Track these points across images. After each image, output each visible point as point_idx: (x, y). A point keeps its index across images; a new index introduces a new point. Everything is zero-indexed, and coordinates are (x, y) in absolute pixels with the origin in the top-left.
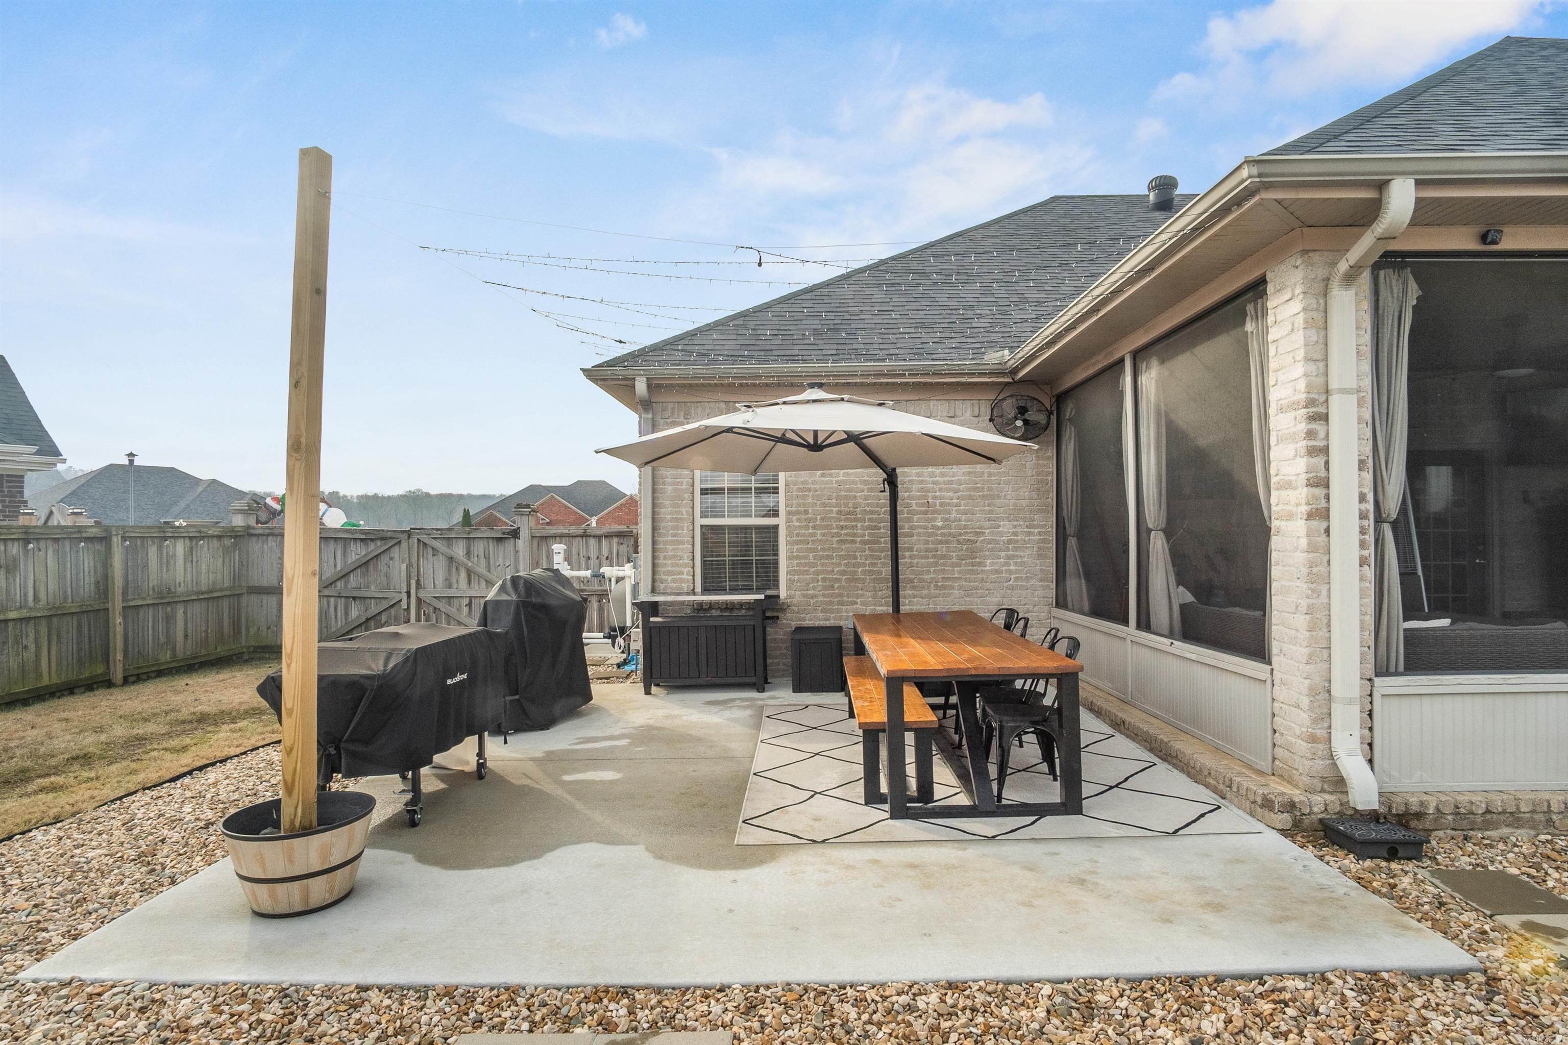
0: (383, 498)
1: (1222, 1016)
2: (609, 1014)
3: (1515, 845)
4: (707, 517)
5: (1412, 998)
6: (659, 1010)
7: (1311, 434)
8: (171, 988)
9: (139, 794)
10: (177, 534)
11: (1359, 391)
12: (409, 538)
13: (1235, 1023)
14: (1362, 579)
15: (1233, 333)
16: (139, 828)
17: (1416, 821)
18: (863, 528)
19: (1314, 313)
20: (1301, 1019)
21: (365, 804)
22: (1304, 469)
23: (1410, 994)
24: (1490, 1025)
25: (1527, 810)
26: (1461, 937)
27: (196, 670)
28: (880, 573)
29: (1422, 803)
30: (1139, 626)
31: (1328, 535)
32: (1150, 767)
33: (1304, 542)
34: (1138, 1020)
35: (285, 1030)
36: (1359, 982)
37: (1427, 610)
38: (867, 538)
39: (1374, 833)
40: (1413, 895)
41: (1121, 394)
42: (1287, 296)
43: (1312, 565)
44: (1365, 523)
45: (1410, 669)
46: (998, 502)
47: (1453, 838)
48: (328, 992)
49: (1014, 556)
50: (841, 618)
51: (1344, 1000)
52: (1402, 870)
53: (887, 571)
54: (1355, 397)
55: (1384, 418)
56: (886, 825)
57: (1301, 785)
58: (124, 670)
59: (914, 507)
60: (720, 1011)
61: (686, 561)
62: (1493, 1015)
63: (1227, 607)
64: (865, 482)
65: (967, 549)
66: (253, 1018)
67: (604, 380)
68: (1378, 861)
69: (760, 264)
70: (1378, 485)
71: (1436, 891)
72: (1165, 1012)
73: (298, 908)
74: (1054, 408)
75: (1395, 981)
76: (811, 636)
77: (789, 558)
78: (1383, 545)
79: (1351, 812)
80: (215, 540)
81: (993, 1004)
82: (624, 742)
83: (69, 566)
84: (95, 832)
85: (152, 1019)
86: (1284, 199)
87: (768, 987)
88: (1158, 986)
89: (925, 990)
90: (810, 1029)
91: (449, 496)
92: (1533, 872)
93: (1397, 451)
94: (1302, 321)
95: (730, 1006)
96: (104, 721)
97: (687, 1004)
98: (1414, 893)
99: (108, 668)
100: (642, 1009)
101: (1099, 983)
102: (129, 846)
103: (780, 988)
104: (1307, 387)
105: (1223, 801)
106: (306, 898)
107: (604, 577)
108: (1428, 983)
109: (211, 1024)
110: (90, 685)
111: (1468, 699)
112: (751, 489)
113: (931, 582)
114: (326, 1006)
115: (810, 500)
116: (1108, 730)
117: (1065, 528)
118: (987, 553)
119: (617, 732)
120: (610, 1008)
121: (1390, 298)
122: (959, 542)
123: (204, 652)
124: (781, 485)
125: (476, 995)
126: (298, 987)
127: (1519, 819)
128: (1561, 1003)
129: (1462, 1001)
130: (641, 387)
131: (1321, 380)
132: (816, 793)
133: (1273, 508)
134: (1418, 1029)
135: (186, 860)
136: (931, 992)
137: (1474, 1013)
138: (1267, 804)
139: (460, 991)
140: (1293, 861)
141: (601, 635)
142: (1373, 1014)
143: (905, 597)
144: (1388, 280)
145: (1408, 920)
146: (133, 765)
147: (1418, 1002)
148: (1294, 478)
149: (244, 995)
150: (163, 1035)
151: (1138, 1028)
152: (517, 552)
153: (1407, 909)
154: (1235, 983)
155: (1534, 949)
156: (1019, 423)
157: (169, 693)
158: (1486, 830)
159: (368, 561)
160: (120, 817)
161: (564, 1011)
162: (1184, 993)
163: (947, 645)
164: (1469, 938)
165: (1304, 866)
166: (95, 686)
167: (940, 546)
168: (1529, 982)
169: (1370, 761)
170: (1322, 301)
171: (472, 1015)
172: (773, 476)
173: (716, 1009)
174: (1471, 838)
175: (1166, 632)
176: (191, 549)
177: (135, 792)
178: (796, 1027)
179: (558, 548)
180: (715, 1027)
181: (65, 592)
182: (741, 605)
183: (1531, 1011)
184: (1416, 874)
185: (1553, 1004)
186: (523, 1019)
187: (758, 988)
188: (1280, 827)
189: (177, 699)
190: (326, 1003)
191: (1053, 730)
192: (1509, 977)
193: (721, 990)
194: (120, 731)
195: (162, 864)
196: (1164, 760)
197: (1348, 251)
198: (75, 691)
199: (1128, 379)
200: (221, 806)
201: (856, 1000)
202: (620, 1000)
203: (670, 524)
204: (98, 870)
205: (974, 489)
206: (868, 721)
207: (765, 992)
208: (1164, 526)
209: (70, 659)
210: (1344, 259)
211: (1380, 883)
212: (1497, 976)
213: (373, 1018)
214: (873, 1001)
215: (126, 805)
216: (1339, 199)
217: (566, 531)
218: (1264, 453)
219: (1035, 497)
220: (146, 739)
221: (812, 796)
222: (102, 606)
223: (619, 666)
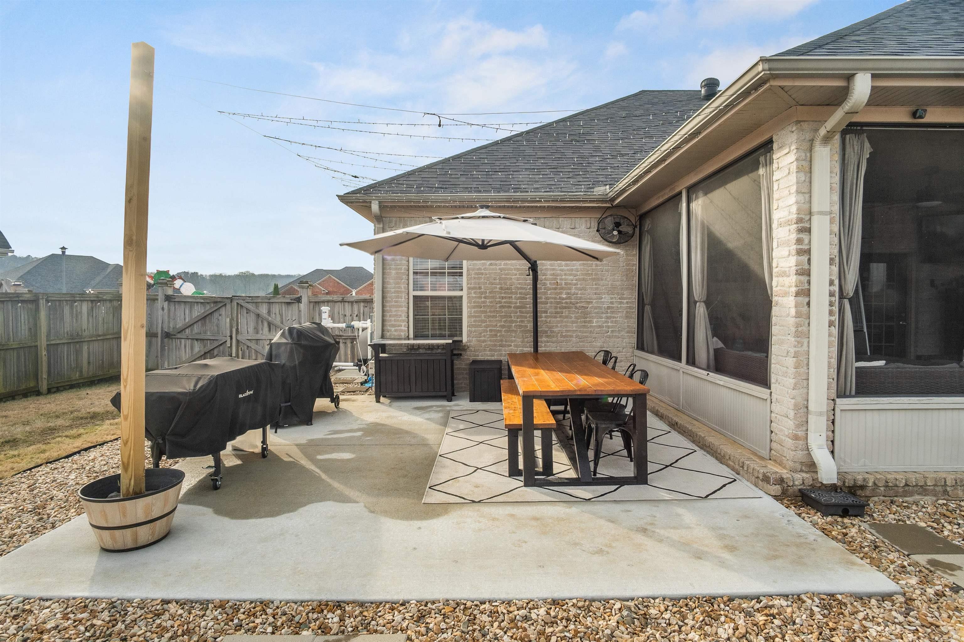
0: (225, 276)
1: (732, 625)
2: (327, 621)
3: (923, 507)
4: (417, 290)
5: (857, 612)
6: (360, 618)
7: (799, 241)
8: (38, 601)
9: (43, 467)
10: (83, 297)
11: (831, 213)
12: (231, 302)
13: (740, 630)
14: (830, 335)
15: (750, 175)
16: (38, 489)
17: (860, 491)
18: (516, 298)
19: (804, 162)
20: (784, 628)
21: (179, 476)
22: (794, 264)
23: (856, 610)
24: (907, 632)
25: (931, 484)
26: (889, 570)
27: (95, 385)
28: (526, 327)
29: (864, 480)
30: (688, 363)
31: (809, 307)
32: (692, 453)
33: (793, 311)
34: (677, 627)
35: (108, 632)
36: (822, 601)
37: (869, 354)
38: (518, 304)
39: (835, 499)
40: (858, 541)
41: (680, 215)
42: (786, 151)
43: (798, 325)
44: (833, 299)
45: (859, 393)
46: (601, 283)
47: (883, 502)
48: (142, 604)
49: (611, 317)
50: (501, 355)
51: (812, 614)
52: (851, 523)
53: (530, 326)
54: (828, 217)
55: (847, 231)
56: (521, 491)
57: (787, 467)
58: (48, 385)
59: (548, 285)
60: (400, 620)
61: (404, 318)
62: (909, 625)
63: (743, 351)
64: (518, 270)
65: (582, 312)
66: (89, 623)
67: (352, 202)
68: (836, 517)
69: (440, 125)
70: (842, 275)
71: (873, 538)
72: (694, 622)
73: (130, 545)
74: (638, 223)
75: (846, 601)
76: (481, 367)
77: (469, 317)
78: (844, 313)
79: (819, 485)
80: (108, 302)
81: (581, 615)
82: (359, 434)
83: (11, 318)
84: (9, 492)
85: (21, 624)
86: (785, 86)
87: (433, 603)
88: (691, 603)
89: (537, 605)
90: (459, 633)
91: (267, 276)
92: (935, 525)
93: (854, 252)
94: (795, 167)
95: (407, 615)
96: (29, 418)
97: (379, 614)
98: (859, 540)
99: (38, 383)
100: (349, 617)
101: (652, 601)
102: (29, 502)
103: (442, 603)
104: (797, 210)
105: (738, 476)
106: (135, 540)
107: (354, 328)
108: (867, 602)
109: (60, 627)
110: (26, 394)
111: (896, 413)
112: (445, 273)
113: (558, 333)
114: (139, 614)
115: (482, 280)
116: (667, 428)
117: (643, 299)
118: (594, 315)
119: (355, 426)
120: (328, 617)
121: (852, 153)
122: (576, 308)
123: (100, 373)
124: (465, 271)
125: (240, 607)
126: (122, 601)
127: (926, 490)
128: (954, 617)
129: (890, 615)
130: (375, 207)
131: (807, 206)
132: (478, 468)
133: (774, 289)
134: (860, 635)
135: (64, 512)
136: (541, 607)
137: (897, 623)
138: (766, 479)
139: (230, 604)
140: (781, 517)
141: (352, 364)
142: (831, 624)
143: (542, 342)
144: (851, 141)
145: (855, 558)
146: (43, 447)
147: (861, 616)
148: (787, 269)
149: (86, 606)
150: (26, 635)
151: (676, 634)
152: (300, 311)
153: (854, 550)
154: (742, 601)
155: (936, 579)
156: (615, 233)
157: (75, 400)
158: (905, 497)
159: (205, 316)
160: (28, 482)
161: (297, 619)
162: (707, 608)
163: (564, 374)
164: (894, 571)
165: (788, 521)
166: (29, 395)
167: (564, 310)
168: (933, 602)
169: (832, 452)
170: (808, 155)
171: (236, 621)
172: (459, 264)
173: (398, 618)
174: (895, 502)
175: (705, 366)
176: (92, 308)
177: (41, 465)
178: (450, 631)
179: (325, 309)
180: (395, 631)
181: (9, 335)
182: (438, 346)
183: (935, 622)
184: (860, 526)
185: (949, 617)
186: (269, 624)
187: (427, 603)
188: (773, 493)
189: (79, 404)
190: (140, 612)
191: (630, 430)
192: (920, 598)
193: (402, 605)
194: (40, 424)
195: (48, 514)
196: (701, 448)
197: (826, 121)
198: (16, 397)
199: (684, 205)
200: (95, 475)
201: (491, 612)
202: (336, 611)
203: (393, 294)
204: (5, 518)
205: (586, 274)
206: (511, 423)
207: (431, 607)
208: (705, 299)
209: (12, 378)
210: (824, 126)
211: (837, 533)
212: (912, 598)
213: (170, 623)
214: (502, 612)
215: (34, 473)
216: (821, 87)
217: (331, 299)
218: (769, 253)
219: (625, 279)
220: (55, 429)
221: (475, 471)
222: (33, 344)
223: (362, 384)
